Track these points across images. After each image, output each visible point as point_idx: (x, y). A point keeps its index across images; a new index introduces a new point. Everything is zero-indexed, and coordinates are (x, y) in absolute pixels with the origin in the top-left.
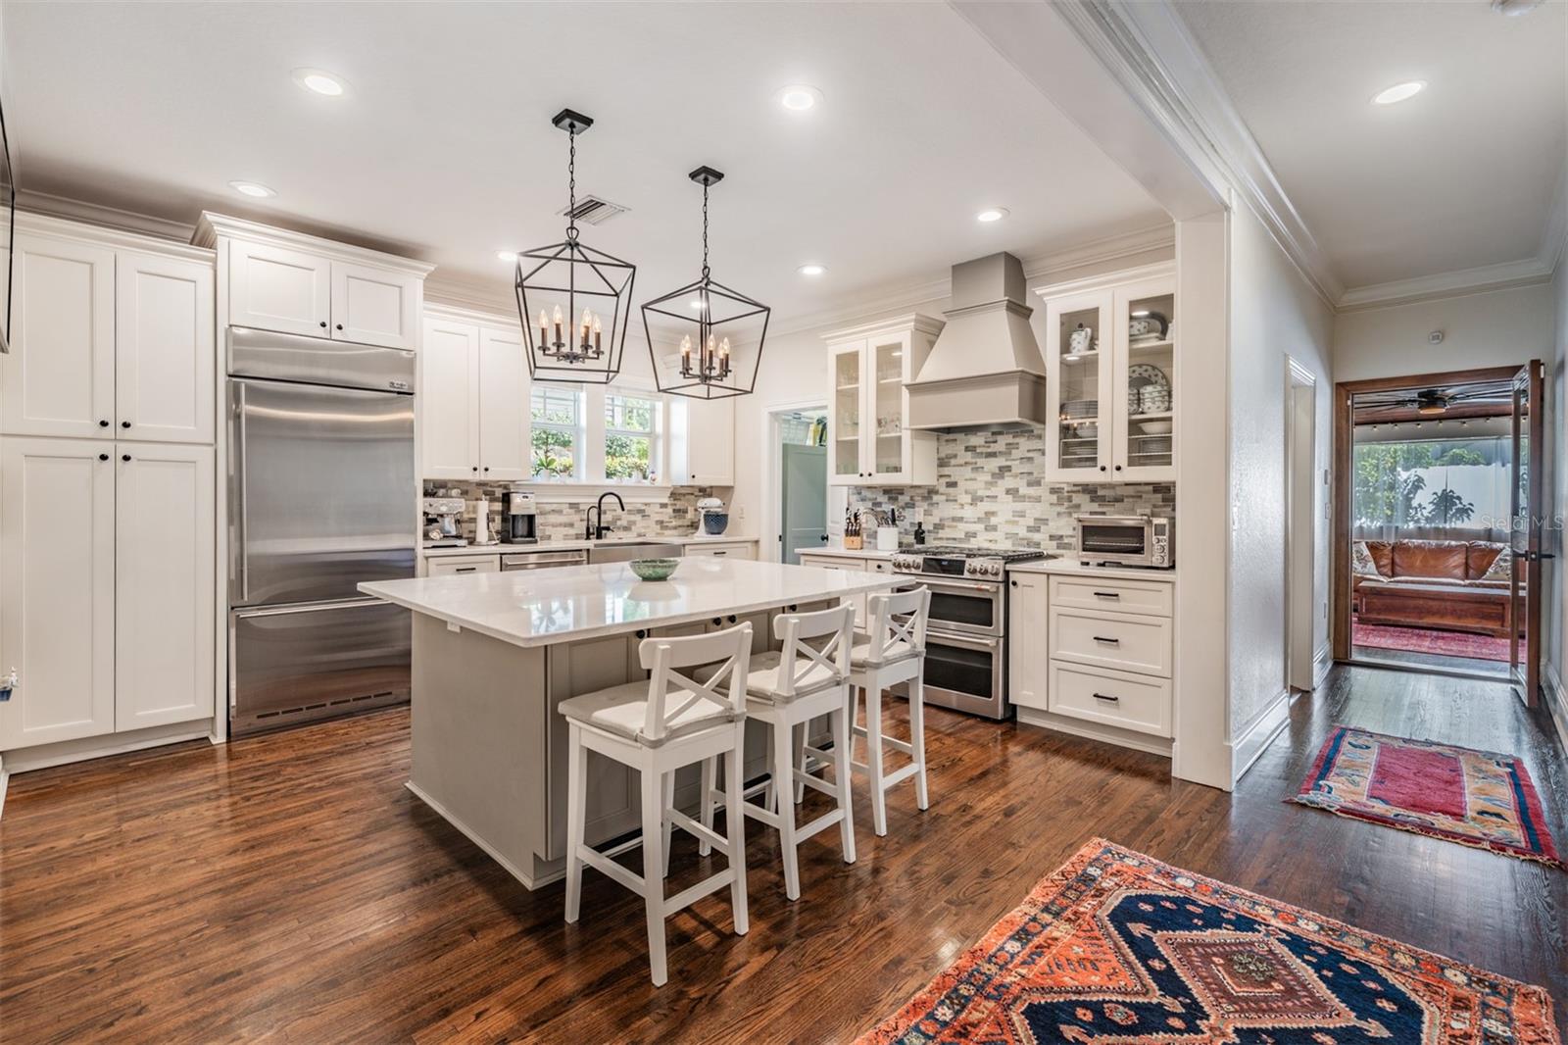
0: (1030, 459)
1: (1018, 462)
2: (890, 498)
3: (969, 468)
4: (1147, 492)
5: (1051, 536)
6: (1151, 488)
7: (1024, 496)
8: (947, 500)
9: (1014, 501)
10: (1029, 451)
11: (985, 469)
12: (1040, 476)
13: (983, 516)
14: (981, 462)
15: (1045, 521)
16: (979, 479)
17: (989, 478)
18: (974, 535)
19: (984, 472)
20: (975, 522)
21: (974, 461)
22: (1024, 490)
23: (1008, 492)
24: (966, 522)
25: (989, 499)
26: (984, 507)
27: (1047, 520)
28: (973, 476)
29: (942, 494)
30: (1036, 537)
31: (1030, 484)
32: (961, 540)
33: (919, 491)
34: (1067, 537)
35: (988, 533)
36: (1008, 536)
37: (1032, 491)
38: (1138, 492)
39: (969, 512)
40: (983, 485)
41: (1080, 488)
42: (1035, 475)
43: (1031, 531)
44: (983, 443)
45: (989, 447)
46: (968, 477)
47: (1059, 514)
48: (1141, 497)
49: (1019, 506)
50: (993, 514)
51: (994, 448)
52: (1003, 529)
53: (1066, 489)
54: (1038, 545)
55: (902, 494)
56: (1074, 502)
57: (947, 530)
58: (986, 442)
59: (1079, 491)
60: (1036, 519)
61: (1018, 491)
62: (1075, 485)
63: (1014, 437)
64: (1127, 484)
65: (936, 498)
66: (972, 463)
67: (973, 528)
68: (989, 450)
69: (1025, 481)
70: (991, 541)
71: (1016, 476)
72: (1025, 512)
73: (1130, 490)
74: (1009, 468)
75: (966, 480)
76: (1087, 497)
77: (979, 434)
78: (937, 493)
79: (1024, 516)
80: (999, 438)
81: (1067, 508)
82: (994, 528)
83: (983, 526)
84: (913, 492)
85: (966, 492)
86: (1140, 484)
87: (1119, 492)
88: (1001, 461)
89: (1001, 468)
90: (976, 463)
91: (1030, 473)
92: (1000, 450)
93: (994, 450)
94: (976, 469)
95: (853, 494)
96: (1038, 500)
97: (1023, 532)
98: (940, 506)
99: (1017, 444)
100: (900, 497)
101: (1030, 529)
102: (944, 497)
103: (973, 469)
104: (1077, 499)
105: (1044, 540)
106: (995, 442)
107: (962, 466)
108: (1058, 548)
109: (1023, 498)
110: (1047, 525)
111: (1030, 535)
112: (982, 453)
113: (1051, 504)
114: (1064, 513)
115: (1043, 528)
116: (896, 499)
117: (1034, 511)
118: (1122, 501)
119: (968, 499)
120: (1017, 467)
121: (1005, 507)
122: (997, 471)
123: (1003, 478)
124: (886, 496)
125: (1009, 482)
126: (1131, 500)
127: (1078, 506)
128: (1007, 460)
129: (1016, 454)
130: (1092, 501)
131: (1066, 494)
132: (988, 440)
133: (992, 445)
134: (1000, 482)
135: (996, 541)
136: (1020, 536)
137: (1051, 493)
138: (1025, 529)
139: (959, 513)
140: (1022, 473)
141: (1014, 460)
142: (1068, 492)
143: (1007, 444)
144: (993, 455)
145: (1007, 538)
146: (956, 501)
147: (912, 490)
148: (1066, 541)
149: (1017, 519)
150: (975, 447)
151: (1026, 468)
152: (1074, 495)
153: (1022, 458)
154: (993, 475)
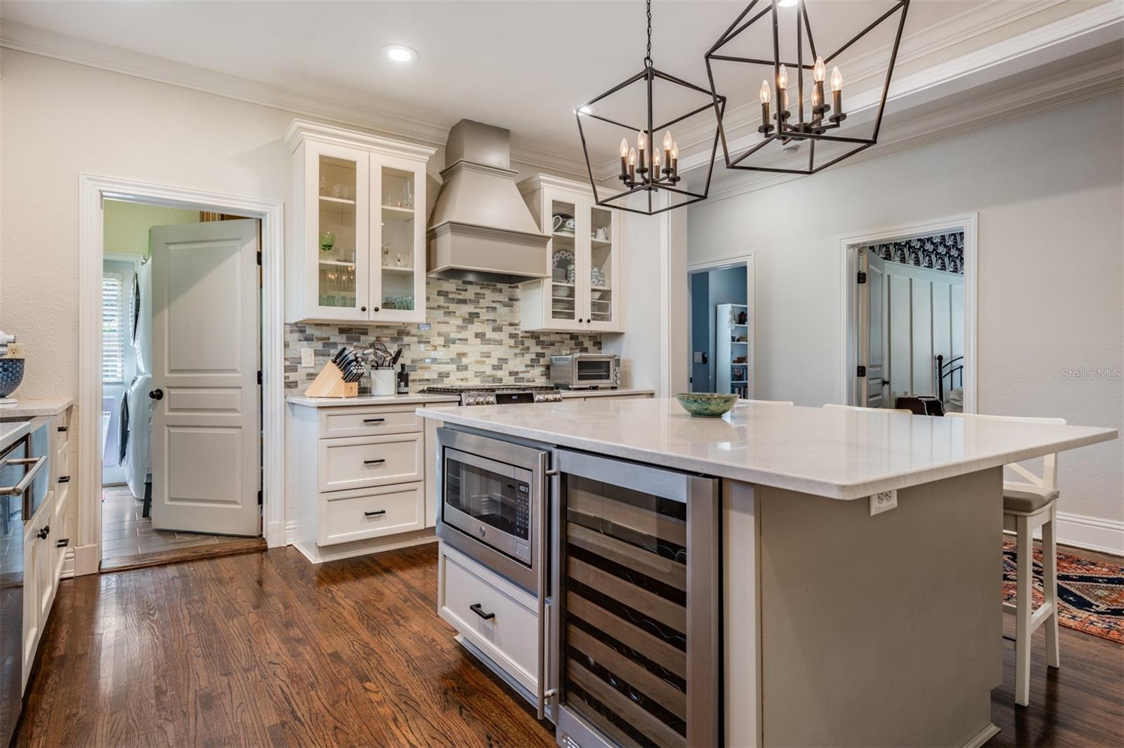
0: (494, 309)
1: (485, 310)
2: (348, 339)
3: (441, 312)
4: (567, 339)
5: (510, 373)
6: (568, 336)
7: (490, 340)
8: (419, 342)
9: (482, 344)
10: (493, 302)
11: (457, 314)
12: (501, 323)
13: (455, 357)
14: (452, 307)
15: (505, 360)
16: (451, 322)
17: (460, 322)
18: (447, 375)
19: (455, 316)
20: (448, 363)
21: (446, 305)
22: (490, 335)
23: (477, 335)
24: (439, 363)
25: (460, 342)
26: (456, 348)
27: (507, 359)
28: (446, 319)
29: (413, 336)
30: (499, 374)
31: (494, 330)
32: (434, 381)
33: (386, 331)
34: (521, 372)
35: (459, 373)
36: (478, 374)
37: (496, 336)
38: (563, 339)
39: (441, 354)
40: (454, 329)
41: (529, 335)
42: (498, 322)
43: (495, 369)
44: (455, 290)
45: (460, 294)
46: (440, 320)
47: (516, 354)
48: (564, 342)
49: (486, 348)
50: (464, 355)
51: (464, 296)
52: (474, 368)
53: (520, 335)
54: (501, 380)
55: (366, 334)
56: (526, 345)
57: (419, 371)
58: (457, 289)
59: (528, 337)
60: (499, 359)
61: (485, 335)
62: (526, 332)
63: (481, 288)
64: (557, 333)
65: (406, 339)
66: (444, 308)
67: (445, 368)
68: (460, 297)
69: (491, 327)
70: (462, 380)
71: (483, 322)
72: (490, 353)
73: (558, 338)
74: (477, 315)
75: (438, 323)
76: (534, 342)
77: (451, 280)
78: (408, 334)
79: (490, 357)
80: (469, 287)
81: (521, 350)
82: (465, 368)
83: (454, 367)
84: (379, 333)
85: (439, 335)
86: (563, 333)
87: (553, 338)
88: (470, 308)
89: (470, 314)
90: (448, 308)
91: (494, 321)
92: (471, 298)
93: (464, 298)
94: (448, 313)
95: (292, 332)
96: (500, 343)
97: (489, 371)
98: (412, 347)
99: (484, 294)
100: (362, 338)
101: (495, 368)
102: (415, 339)
103: (445, 313)
104: (529, 342)
105: (505, 376)
106: (466, 290)
107: (434, 308)
108: (515, 382)
109: (489, 342)
110: (507, 363)
111: (494, 373)
112: (453, 299)
113: (510, 347)
114: (519, 354)
115: (504, 366)
116: (358, 340)
117: (498, 352)
118: (554, 345)
119: (441, 341)
120: (484, 315)
121: (474, 349)
122: (467, 316)
123: (473, 323)
124: (344, 336)
125: (477, 327)
126: (559, 344)
127: (528, 348)
128: (475, 308)
129: (483, 303)
130: (537, 344)
131: (520, 339)
132: (460, 287)
133: (462, 292)
134: (470, 326)
135: (467, 379)
136: (487, 373)
137: (509, 337)
138: (491, 368)
139: (434, 354)
140: (488, 320)
141: (481, 308)
142: (522, 337)
143: (475, 294)
144: (464, 302)
145: (476, 376)
146: (429, 342)
147: (379, 330)
148: (521, 375)
149: (484, 359)
150: (448, 292)
151: (491, 316)
152: (525, 339)
153: (487, 307)
154: (464, 320)
